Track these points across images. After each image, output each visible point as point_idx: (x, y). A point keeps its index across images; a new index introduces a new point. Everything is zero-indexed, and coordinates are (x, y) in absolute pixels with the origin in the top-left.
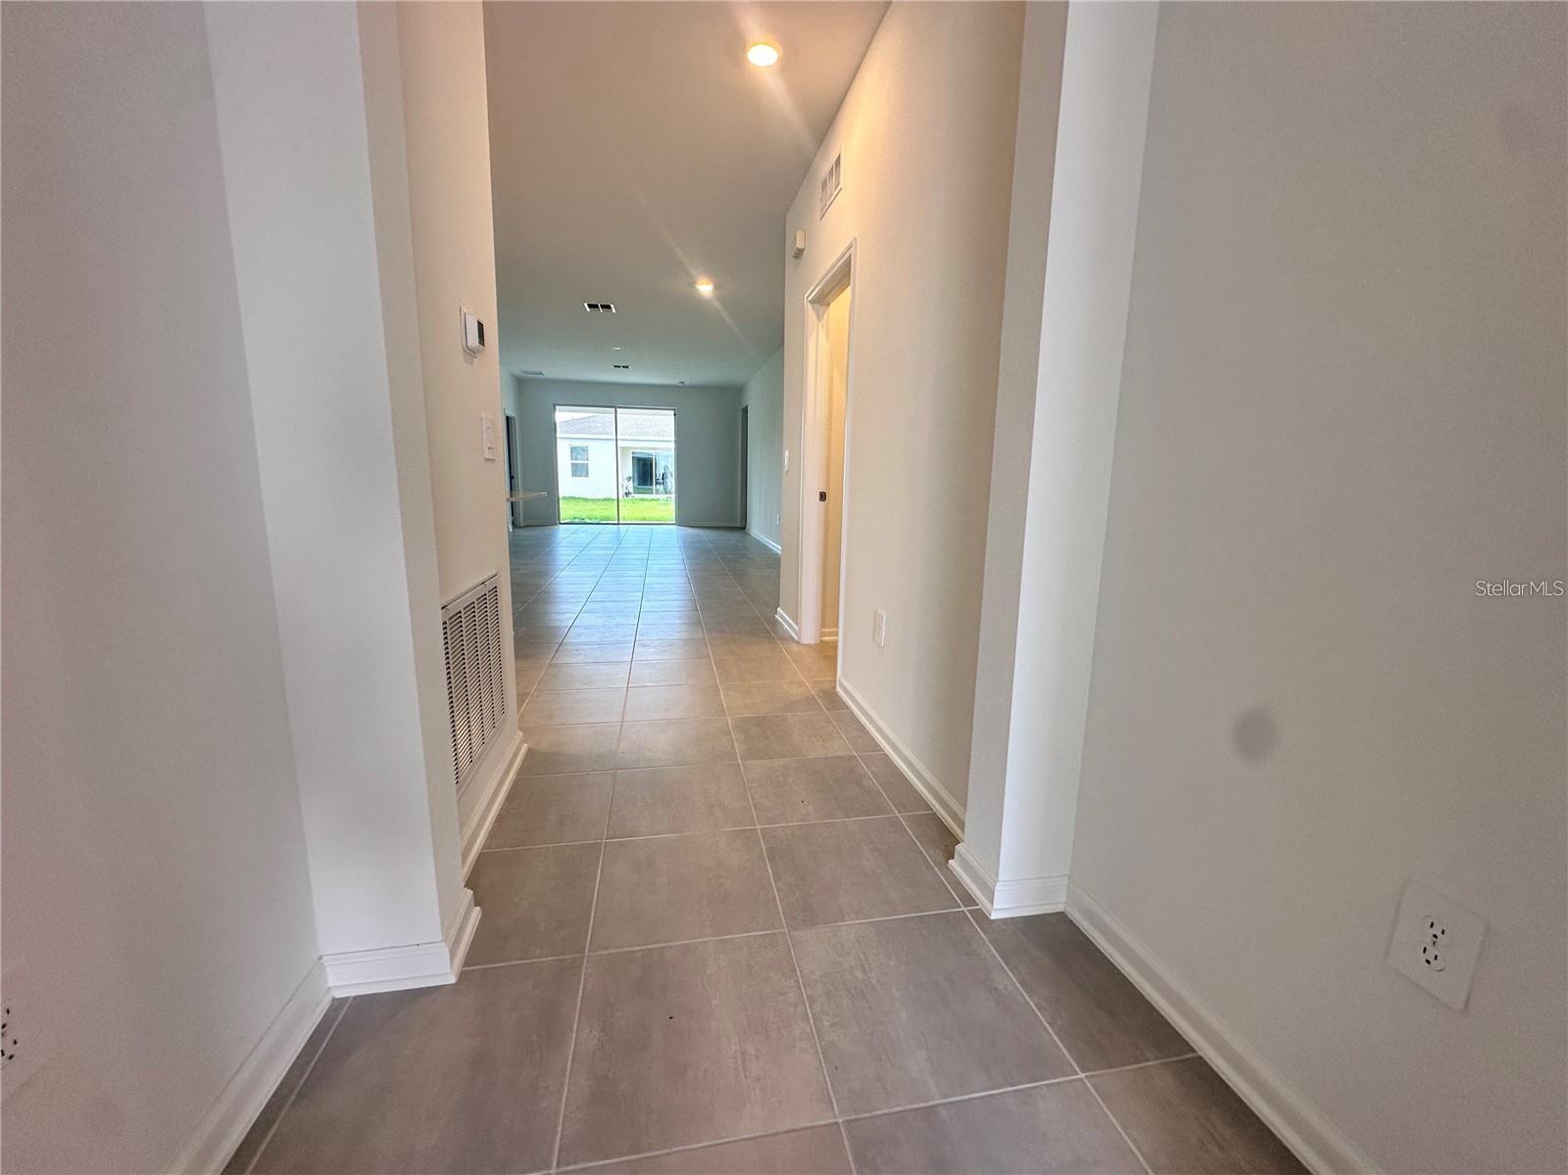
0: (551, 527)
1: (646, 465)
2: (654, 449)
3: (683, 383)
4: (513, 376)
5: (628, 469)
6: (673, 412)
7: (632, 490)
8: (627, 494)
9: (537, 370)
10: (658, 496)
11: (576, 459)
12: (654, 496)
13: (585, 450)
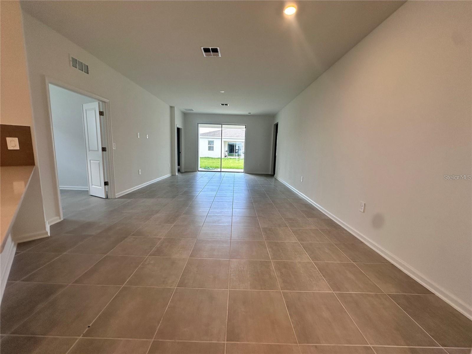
0: (194, 173)
1: (232, 147)
2: (235, 141)
3: (250, 113)
4: (181, 111)
5: (226, 148)
6: (245, 126)
7: (227, 155)
8: (226, 156)
9: (190, 108)
10: (236, 157)
11: (210, 145)
12: (234, 157)
13: (213, 142)
